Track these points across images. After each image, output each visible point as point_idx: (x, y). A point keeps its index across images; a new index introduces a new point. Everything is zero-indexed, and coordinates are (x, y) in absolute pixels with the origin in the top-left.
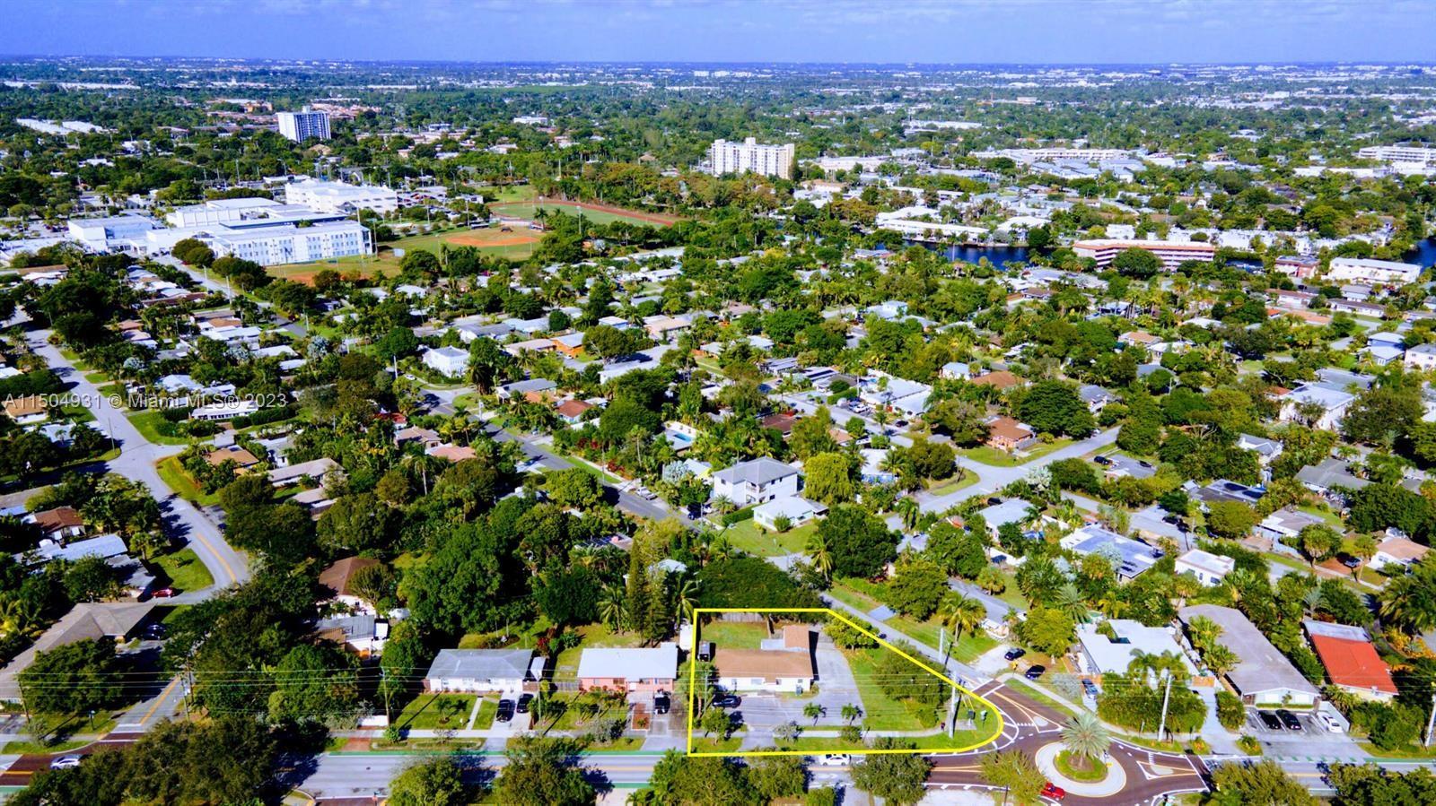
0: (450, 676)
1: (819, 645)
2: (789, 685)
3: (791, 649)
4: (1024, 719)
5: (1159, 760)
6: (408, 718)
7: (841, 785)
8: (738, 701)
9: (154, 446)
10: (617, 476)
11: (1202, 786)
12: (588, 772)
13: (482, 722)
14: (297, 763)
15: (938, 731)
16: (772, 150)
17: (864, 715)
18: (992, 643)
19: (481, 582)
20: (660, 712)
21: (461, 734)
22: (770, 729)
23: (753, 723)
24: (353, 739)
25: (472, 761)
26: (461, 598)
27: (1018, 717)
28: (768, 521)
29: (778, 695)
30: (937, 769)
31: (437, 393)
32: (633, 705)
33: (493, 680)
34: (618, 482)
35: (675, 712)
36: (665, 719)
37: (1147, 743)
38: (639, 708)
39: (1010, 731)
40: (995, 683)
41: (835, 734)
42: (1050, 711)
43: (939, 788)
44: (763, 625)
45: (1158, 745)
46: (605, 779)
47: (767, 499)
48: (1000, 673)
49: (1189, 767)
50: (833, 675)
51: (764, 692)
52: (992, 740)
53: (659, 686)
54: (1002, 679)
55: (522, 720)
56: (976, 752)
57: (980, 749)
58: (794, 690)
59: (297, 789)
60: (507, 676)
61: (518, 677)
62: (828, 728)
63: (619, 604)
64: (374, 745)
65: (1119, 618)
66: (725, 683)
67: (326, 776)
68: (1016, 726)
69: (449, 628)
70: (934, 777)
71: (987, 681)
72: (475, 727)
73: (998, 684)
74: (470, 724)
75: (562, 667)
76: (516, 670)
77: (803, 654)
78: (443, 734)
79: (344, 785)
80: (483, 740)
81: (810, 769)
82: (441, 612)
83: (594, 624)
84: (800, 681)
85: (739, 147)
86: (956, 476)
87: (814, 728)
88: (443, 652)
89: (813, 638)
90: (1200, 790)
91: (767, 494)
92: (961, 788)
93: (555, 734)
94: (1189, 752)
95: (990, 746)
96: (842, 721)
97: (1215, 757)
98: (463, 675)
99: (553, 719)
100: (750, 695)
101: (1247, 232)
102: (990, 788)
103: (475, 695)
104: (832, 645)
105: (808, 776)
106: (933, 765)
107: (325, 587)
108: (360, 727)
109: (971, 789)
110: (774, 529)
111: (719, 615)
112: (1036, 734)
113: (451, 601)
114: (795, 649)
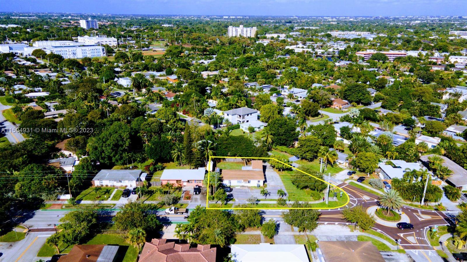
0: (103, 179)
1: (267, 170)
2: (254, 183)
3: (255, 170)
4: (360, 197)
5: (423, 213)
6: (82, 196)
7: (278, 223)
8: (231, 190)
9: (5, 106)
10: (186, 116)
11: (446, 223)
12: (161, 217)
13: (115, 198)
14: (25, 214)
15: (321, 201)
16: (249, 29)
17: (287, 195)
18: (341, 169)
19: (121, 143)
20: (196, 194)
21: (105, 202)
22: (245, 200)
23: (238, 198)
24: (54, 205)
25: (108, 213)
26: (112, 149)
27: (356, 196)
28: (246, 129)
29: (249, 187)
30: (322, 216)
31: (120, 92)
32: (185, 191)
33: (122, 182)
34: (186, 118)
35: (203, 194)
36: (198, 197)
37: (416, 206)
38: (187, 192)
39: (354, 201)
40: (344, 184)
41: (275, 202)
42: (369, 194)
43: (323, 224)
44: (243, 163)
45: (422, 207)
46: (168, 220)
47: (246, 121)
48: (346, 180)
49: (438, 215)
50: (273, 180)
51: (243, 186)
52: (346, 205)
53: (196, 184)
54: (347, 182)
55: (133, 197)
56: (339, 209)
57: (341, 208)
58: (256, 185)
59: (22, 225)
60: (129, 180)
61: (134, 180)
62: (271, 200)
63: (181, 152)
64: (64, 207)
65: (395, 159)
66: (226, 182)
67: (37, 219)
68: (356, 199)
69: (107, 162)
70: (321, 219)
71: (340, 183)
72: (112, 200)
73: (346, 184)
74: (110, 199)
75: (155, 177)
76: (133, 177)
77: (260, 171)
78: (97, 202)
79: (43, 223)
80: (114, 205)
81: (263, 216)
82: (103, 155)
83: (171, 163)
84: (259, 181)
85: (237, 28)
86: (320, 116)
87: (265, 200)
88: (102, 170)
89: (264, 168)
90: (446, 225)
91: (246, 120)
92: (334, 224)
93: (147, 203)
94: (436, 210)
95: (345, 207)
96: (277, 197)
97: (449, 212)
98: (110, 179)
99: (148, 197)
100: (237, 188)
101: (416, 51)
102: (347, 224)
103: (114, 187)
104: (273, 170)
105: (263, 219)
106: (320, 215)
107: (57, 148)
108: (59, 200)
109: (338, 224)
110: (248, 132)
111: (224, 159)
112: (365, 202)
113: (108, 151)
114: (257, 170)
